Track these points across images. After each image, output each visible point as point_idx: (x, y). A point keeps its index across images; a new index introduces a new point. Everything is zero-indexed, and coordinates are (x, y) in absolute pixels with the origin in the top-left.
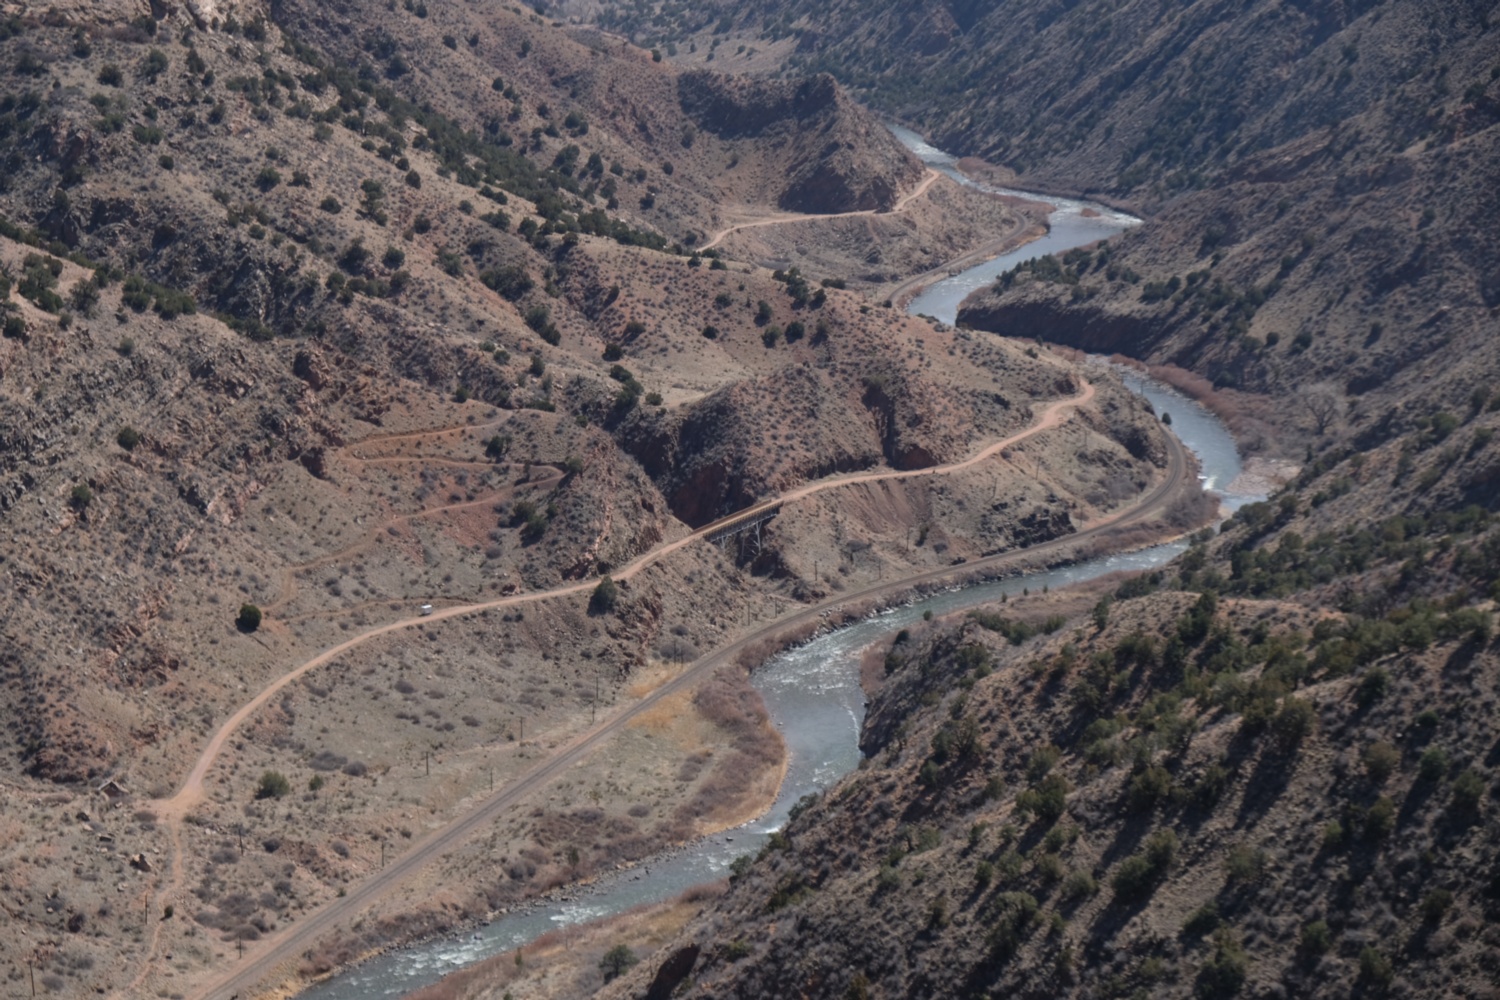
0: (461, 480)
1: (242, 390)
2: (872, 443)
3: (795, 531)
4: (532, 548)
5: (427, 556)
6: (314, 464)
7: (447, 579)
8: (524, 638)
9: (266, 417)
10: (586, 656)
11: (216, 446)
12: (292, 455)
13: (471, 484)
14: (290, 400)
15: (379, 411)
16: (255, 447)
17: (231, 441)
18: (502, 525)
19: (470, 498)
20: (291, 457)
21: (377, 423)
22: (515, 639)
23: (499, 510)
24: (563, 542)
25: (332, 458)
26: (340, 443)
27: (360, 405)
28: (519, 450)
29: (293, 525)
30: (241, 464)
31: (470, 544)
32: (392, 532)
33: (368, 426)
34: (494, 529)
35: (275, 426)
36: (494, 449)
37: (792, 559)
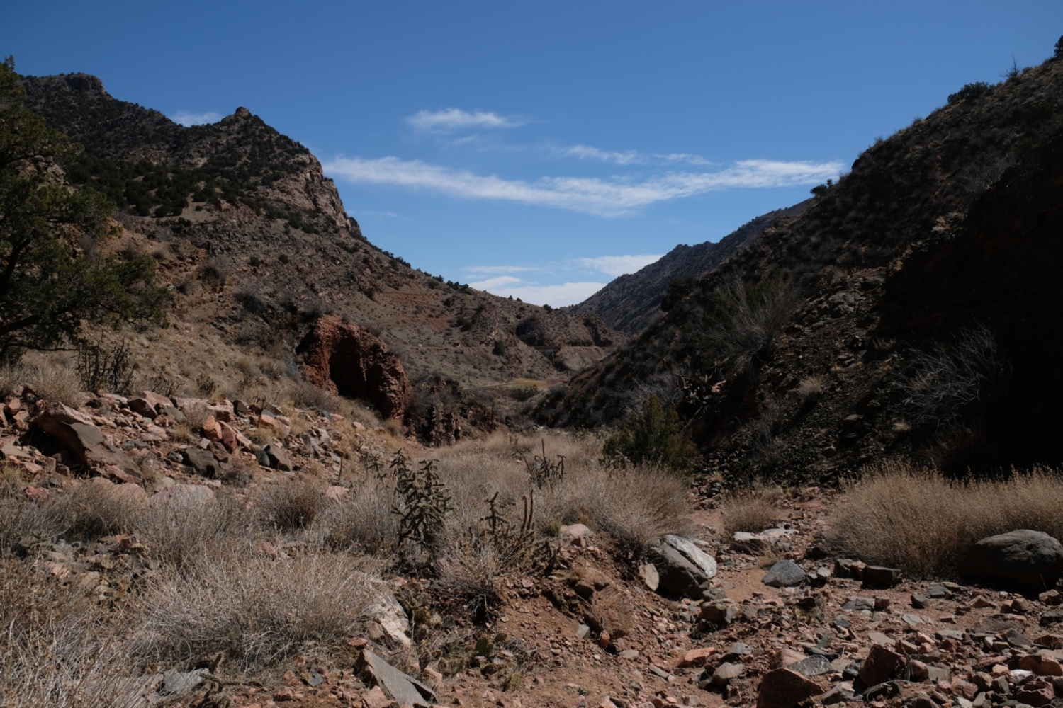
0: (433, 311)
1: (338, 262)
2: (589, 338)
3: (568, 356)
4: (466, 333)
5: (419, 331)
6: (369, 294)
7: (429, 339)
8: (465, 360)
9: (348, 273)
10: (493, 369)
11: (324, 278)
12: (360, 290)
13: (437, 313)
14: (359, 270)
15: (398, 285)
16: (342, 283)
17: (332, 278)
18: (452, 326)
19: (437, 317)
20: (359, 291)
21: (397, 289)
22: (460, 360)
23: (450, 322)
24: (479, 331)
25: (377, 296)
26: (381, 292)
27: (390, 282)
28: (457, 304)
29: (358, 311)
30: (336, 287)
31: (438, 330)
32: (403, 321)
33: (394, 290)
34: (448, 327)
35: (353, 277)
36: (447, 303)
37: (568, 364)
